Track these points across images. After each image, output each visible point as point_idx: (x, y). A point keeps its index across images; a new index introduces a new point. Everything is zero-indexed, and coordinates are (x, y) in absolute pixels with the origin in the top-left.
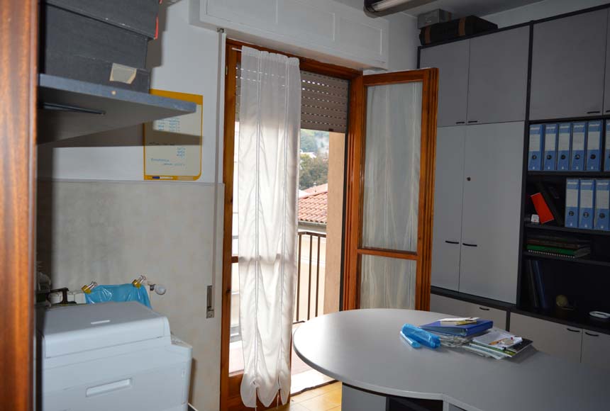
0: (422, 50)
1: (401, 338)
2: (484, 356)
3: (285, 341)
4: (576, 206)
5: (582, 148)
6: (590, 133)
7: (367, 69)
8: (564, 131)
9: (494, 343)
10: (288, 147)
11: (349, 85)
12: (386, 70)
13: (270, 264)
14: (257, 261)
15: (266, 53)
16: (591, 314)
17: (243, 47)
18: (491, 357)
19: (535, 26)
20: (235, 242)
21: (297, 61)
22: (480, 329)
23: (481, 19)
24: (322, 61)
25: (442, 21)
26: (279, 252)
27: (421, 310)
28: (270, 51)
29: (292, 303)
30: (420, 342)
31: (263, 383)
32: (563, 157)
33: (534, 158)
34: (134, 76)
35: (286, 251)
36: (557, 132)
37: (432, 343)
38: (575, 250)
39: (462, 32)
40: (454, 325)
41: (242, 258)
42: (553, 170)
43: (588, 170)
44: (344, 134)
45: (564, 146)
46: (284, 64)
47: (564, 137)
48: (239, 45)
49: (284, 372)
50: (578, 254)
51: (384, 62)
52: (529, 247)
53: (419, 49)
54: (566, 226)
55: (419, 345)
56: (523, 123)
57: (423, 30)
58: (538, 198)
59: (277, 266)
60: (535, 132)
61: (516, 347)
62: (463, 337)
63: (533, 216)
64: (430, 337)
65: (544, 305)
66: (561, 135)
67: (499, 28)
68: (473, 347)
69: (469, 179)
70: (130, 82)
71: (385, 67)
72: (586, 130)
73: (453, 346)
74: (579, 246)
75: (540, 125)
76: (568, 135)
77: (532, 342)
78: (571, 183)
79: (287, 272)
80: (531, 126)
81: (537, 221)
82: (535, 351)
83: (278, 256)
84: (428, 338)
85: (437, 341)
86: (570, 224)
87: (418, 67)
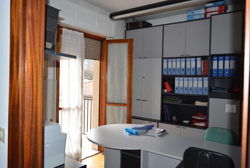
0: (127, 31)
1: (124, 133)
2: (152, 136)
3: (80, 139)
4: (178, 86)
5: (179, 67)
6: (182, 62)
7: (107, 37)
8: (174, 61)
9: (155, 132)
10: (80, 66)
11: (101, 43)
12: (115, 38)
13: (74, 110)
14: (69, 109)
15: (72, 30)
16: (183, 121)
17: (63, 28)
18: (154, 136)
19: (164, 26)
20: (60, 102)
21: (82, 34)
22: (150, 128)
23: (146, 22)
24: (92, 34)
25: (134, 22)
26: (77, 106)
27: (129, 123)
28: (73, 30)
29: (82, 124)
30: (131, 133)
31: (72, 156)
32: (174, 70)
33: (165, 70)
34: (51, 46)
35: (80, 105)
36: (172, 62)
37: (135, 133)
38: (178, 101)
39: (141, 26)
40: (142, 127)
41: (63, 108)
42: (171, 74)
43: (181, 74)
44: (99, 61)
45: (174, 67)
46: (78, 35)
47: (174, 63)
48: (62, 27)
49: (79, 151)
50: (179, 102)
51: (114, 36)
52: (164, 100)
53: (126, 31)
54: (175, 93)
55: (131, 134)
56: (161, 58)
57: (127, 24)
58: (167, 84)
59: (76, 110)
60: (165, 61)
61: (162, 132)
62: (145, 130)
63: (165, 90)
64: (134, 131)
65: (169, 120)
66: (173, 63)
67: (153, 26)
68: (148, 133)
69: (144, 77)
70: (50, 48)
71: (115, 37)
72: (181, 61)
73: (142, 134)
74: (179, 99)
75: (166, 59)
76: (175, 63)
77: (166, 130)
78: (176, 78)
79: (80, 113)
80: (164, 59)
81: (166, 91)
82: (167, 133)
83: (77, 107)
84: (134, 132)
85: (137, 133)
86: (176, 92)
87: (125, 38)
